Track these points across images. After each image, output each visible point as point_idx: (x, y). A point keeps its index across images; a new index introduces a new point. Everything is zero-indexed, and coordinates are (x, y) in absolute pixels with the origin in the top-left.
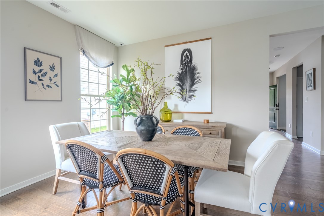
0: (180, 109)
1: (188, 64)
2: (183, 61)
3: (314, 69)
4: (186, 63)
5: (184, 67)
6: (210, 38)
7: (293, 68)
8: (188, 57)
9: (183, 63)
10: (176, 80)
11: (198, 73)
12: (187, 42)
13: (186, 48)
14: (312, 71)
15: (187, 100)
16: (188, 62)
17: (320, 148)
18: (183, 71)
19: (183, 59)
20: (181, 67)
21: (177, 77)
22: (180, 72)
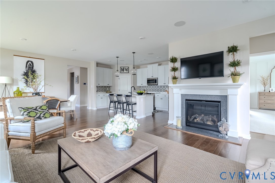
0: (25, 91)
1: (31, 68)
2: (27, 66)
3: (78, 76)
4: (29, 68)
5: (28, 69)
6: (44, 59)
7: (70, 73)
8: (31, 65)
9: (27, 67)
10: (22, 76)
11: (37, 74)
12: (30, 57)
13: (30, 60)
14: (77, 77)
15: (30, 86)
16: (31, 67)
17: (80, 104)
18: (27, 71)
19: (28, 65)
20: (26, 69)
21: (23, 74)
22: (25, 72)
